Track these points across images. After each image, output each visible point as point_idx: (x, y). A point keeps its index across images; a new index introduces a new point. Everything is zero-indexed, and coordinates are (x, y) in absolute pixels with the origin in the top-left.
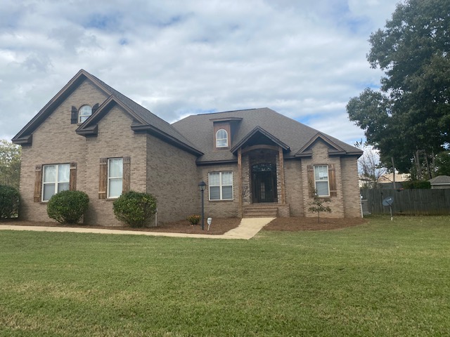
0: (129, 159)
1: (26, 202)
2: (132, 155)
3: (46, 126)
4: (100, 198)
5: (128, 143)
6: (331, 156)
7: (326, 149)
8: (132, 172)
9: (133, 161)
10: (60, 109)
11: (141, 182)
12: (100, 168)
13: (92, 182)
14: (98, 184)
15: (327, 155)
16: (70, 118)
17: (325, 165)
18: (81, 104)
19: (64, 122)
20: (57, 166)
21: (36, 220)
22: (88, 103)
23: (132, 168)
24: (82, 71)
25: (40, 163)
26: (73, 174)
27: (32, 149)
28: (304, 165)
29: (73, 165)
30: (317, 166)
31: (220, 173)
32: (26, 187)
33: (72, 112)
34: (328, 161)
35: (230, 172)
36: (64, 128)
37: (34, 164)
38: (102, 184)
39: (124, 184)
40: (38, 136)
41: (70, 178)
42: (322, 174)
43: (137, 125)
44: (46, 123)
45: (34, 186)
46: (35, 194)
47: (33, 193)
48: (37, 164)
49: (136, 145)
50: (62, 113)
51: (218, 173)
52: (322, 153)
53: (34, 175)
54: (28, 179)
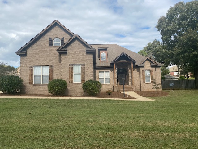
0: (84, 65)
1: (25, 84)
2: (86, 63)
3: (35, 46)
4: (70, 83)
5: (83, 57)
6: (152, 66)
7: (150, 63)
8: (85, 71)
9: (86, 66)
10: (42, 39)
11: (90, 76)
12: (70, 69)
13: (65, 75)
14: (68, 76)
15: (150, 66)
16: (49, 43)
17: (149, 70)
18: (54, 37)
19: (45, 45)
20: (42, 67)
21: (31, 93)
22: (58, 37)
23: (85, 69)
24: (56, 20)
25: (32, 65)
26: (51, 71)
27: (27, 57)
28: (141, 69)
29: (51, 66)
30: (146, 70)
31: (104, 72)
32: (24, 77)
33: (50, 40)
34: (150, 68)
35: (109, 72)
36: (45, 48)
37: (29, 66)
38: (70, 76)
39: (82, 76)
40: (30, 51)
41: (50, 73)
42: (148, 73)
43: (89, 49)
44: (34, 45)
45: (29, 76)
46: (30, 80)
47: (28, 80)
48: (30, 65)
49: (87, 59)
50: (44, 40)
51: (103, 72)
52: (148, 65)
53: (29, 71)
54: (25, 73)
